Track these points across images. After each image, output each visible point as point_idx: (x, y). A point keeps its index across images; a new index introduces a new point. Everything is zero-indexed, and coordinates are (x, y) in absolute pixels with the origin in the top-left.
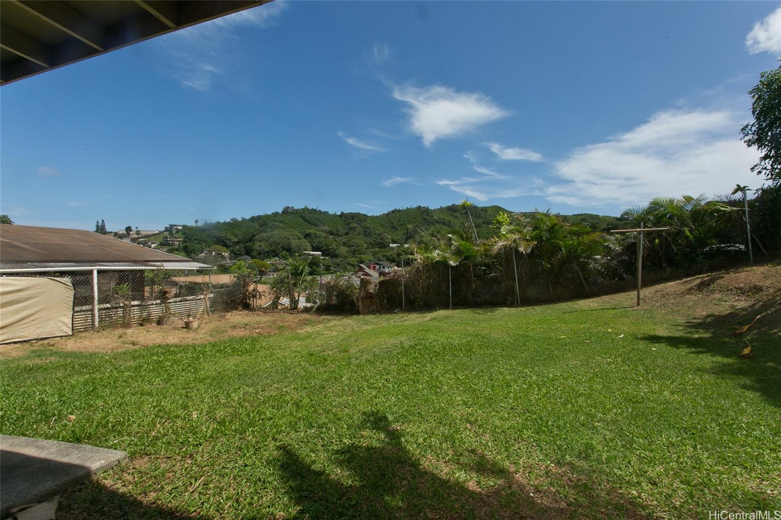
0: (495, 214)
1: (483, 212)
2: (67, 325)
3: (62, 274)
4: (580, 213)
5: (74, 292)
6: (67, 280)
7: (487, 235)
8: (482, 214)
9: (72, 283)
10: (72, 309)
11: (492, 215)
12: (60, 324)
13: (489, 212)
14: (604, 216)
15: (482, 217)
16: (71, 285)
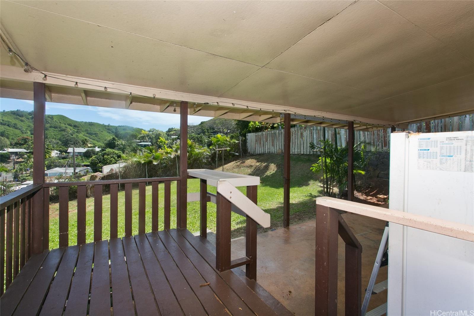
0: (60, 121)
1: (50, 119)
4: (122, 125)
7: (54, 136)
8: (49, 120)
11: (58, 121)
13: (55, 120)
14: (136, 128)
15: (49, 123)
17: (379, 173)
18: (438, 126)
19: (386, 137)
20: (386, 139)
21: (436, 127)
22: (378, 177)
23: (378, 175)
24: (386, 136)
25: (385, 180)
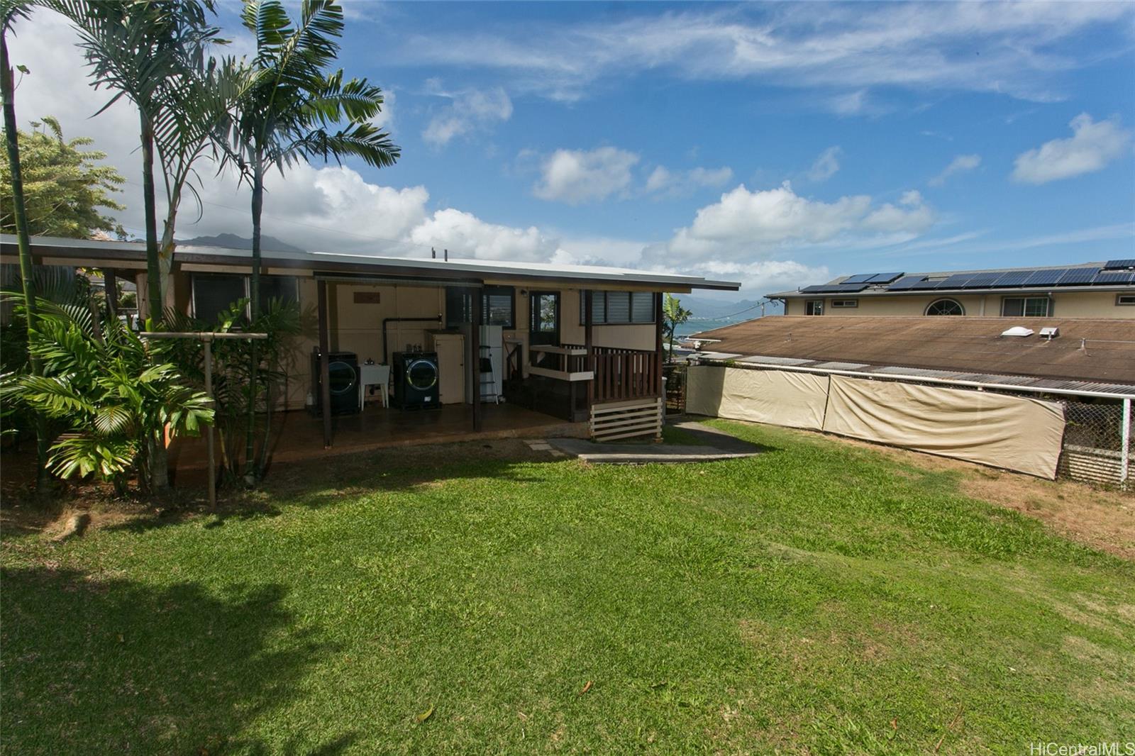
2: (1048, 465)
3: (1055, 397)
5: (1064, 424)
6: (1059, 406)
9: (1064, 412)
10: (1060, 445)
12: (1040, 462)
16: (1062, 414)
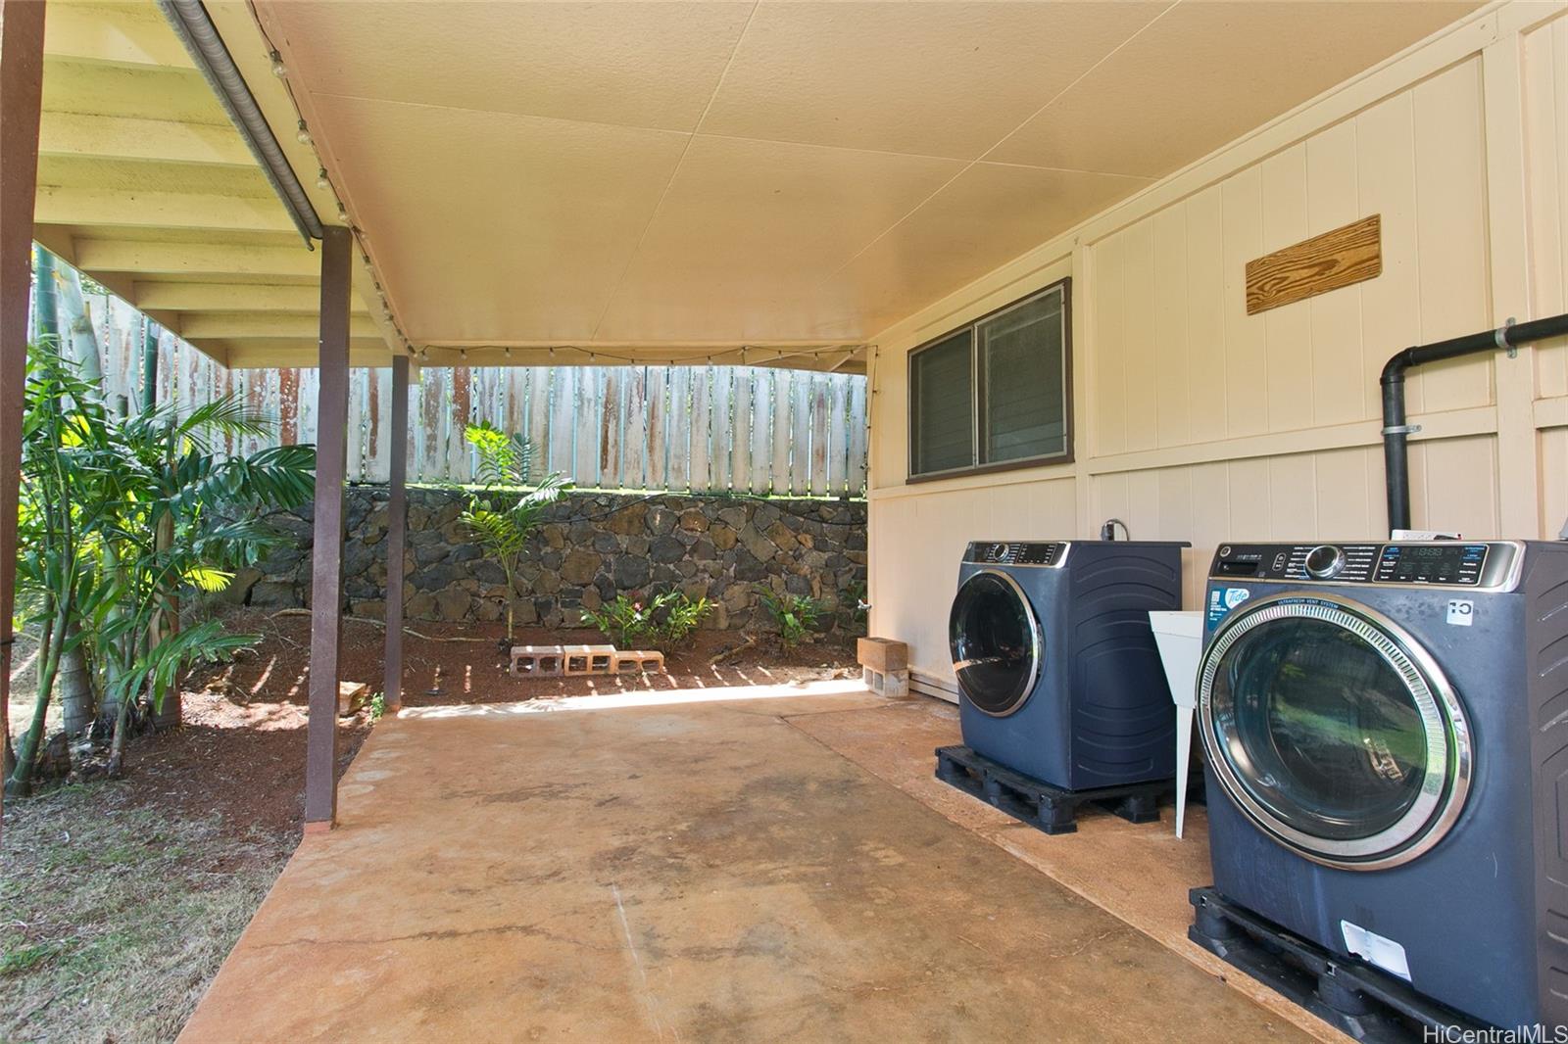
17: (253, 585)
18: (491, 395)
19: (295, 415)
20: (292, 422)
21: (487, 396)
22: (247, 602)
23: (249, 594)
24: (296, 408)
25: (291, 615)
